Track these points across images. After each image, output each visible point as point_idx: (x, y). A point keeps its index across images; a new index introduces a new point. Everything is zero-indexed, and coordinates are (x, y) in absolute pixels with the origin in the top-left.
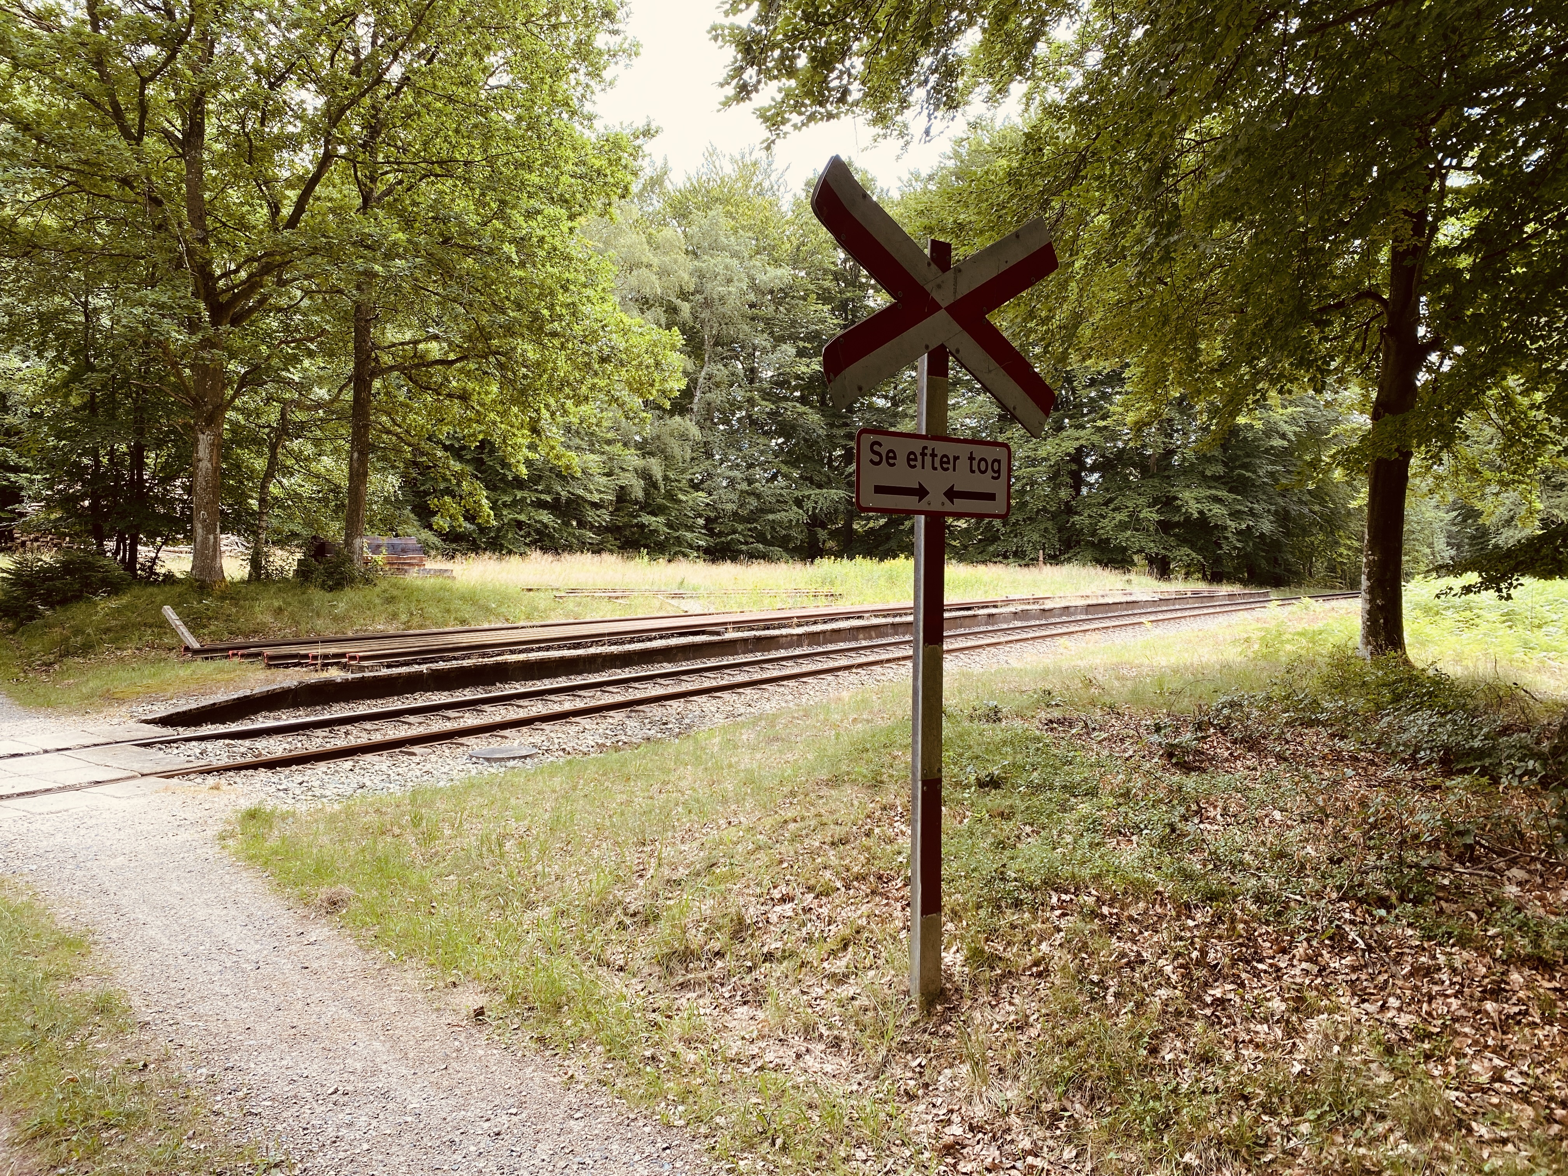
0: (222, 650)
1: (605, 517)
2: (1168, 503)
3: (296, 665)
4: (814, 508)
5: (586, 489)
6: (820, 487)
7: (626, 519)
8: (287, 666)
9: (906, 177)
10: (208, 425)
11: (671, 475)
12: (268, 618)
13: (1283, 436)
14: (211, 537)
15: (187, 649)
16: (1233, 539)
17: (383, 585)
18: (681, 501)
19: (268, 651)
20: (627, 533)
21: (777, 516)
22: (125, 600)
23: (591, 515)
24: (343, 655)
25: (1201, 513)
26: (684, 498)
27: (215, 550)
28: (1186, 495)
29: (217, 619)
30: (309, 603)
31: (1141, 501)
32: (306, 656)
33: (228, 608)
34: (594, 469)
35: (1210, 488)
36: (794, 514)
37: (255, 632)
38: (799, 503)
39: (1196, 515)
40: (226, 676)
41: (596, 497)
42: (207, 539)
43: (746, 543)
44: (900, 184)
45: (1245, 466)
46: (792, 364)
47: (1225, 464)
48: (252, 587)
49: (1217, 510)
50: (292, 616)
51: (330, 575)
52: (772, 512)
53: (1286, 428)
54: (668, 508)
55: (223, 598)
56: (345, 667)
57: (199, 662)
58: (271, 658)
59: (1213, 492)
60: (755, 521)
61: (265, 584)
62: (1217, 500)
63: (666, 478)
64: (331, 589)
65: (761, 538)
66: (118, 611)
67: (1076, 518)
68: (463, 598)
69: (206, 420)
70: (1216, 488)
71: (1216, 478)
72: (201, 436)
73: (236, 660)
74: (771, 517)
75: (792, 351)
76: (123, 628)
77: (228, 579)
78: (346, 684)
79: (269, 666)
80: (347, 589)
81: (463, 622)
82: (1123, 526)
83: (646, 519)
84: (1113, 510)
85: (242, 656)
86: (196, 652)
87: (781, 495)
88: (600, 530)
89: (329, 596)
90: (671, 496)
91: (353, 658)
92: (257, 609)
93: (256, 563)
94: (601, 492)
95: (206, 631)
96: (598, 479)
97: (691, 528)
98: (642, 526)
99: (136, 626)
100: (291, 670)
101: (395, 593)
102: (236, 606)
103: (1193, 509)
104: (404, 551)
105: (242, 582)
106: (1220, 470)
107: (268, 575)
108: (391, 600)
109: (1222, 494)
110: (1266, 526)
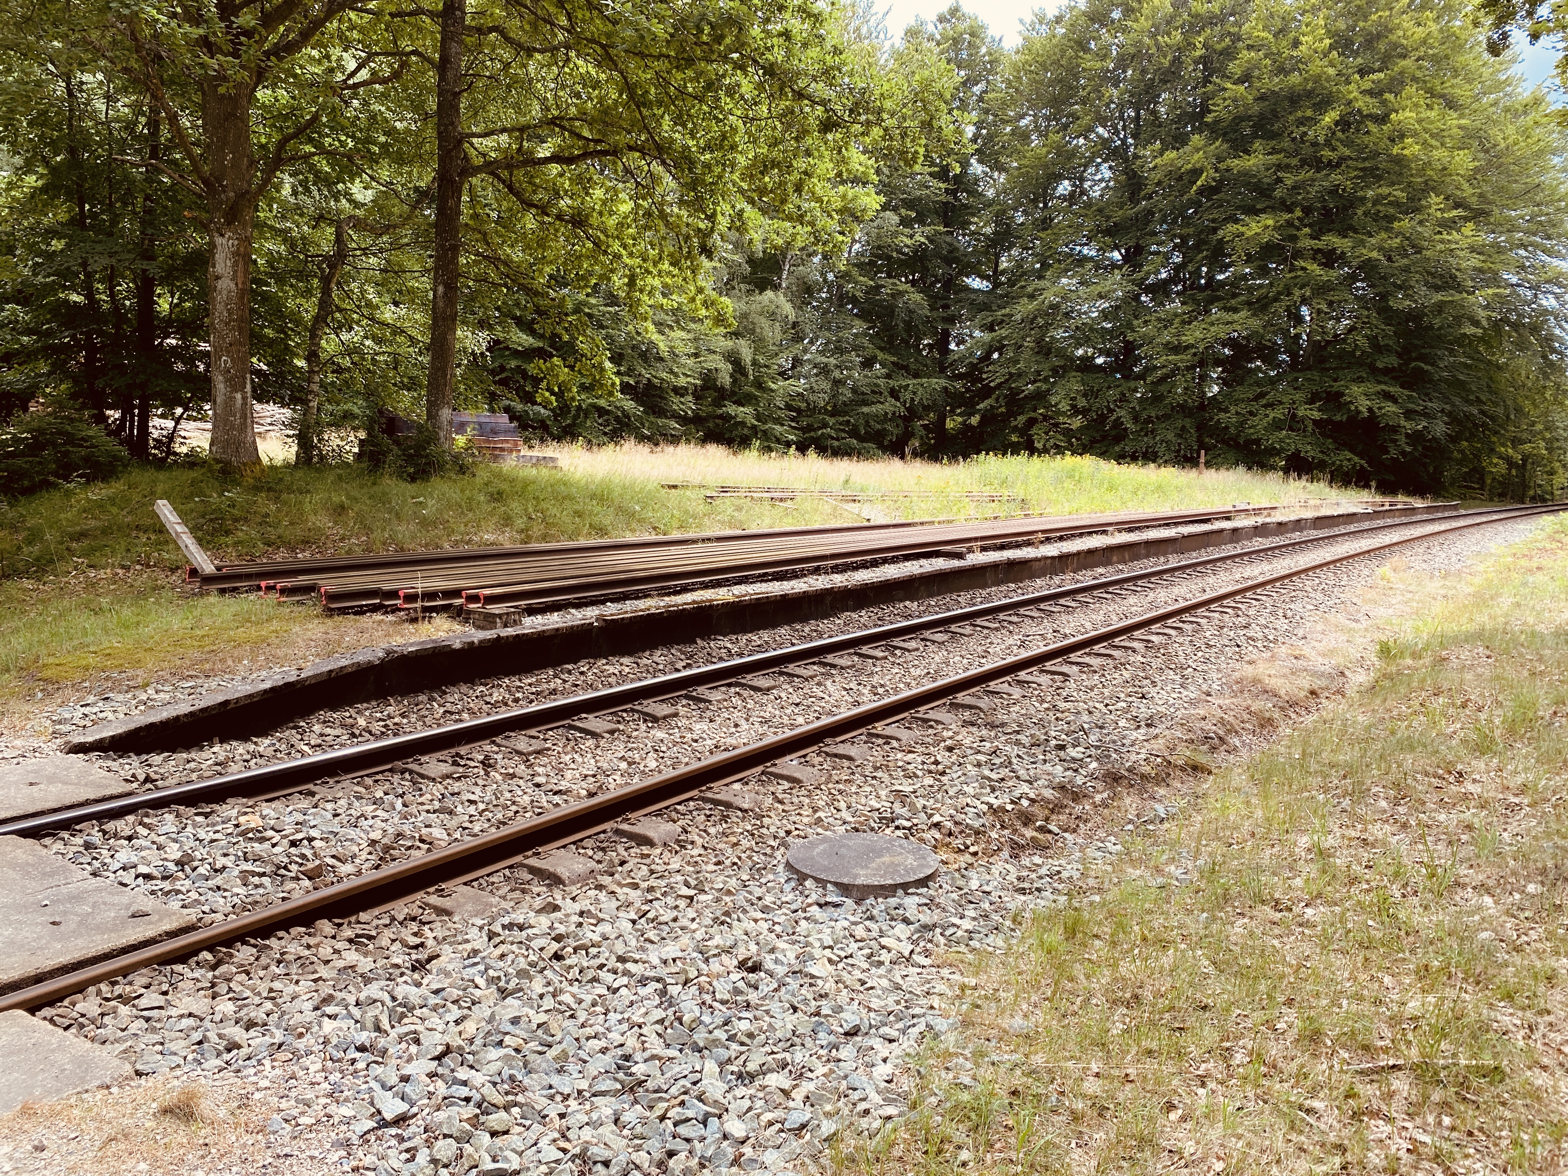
0: (249, 576)
1: (687, 405)
2: (1334, 399)
3: (374, 609)
4: (912, 400)
5: (671, 372)
6: (916, 376)
7: (710, 409)
8: (360, 612)
9: (1029, 18)
10: (229, 223)
11: (761, 360)
12: (323, 521)
13: (1476, 323)
14: (239, 396)
15: (194, 572)
16: (1402, 440)
17: (482, 475)
18: (772, 391)
19: (329, 583)
20: (711, 425)
21: (873, 409)
22: (116, 487)
23: (677, 404)
24: (456, 593)
25: (1370, 410)
26: (773, 386)
27: (244, 416)
28: (1356, 390)
29: (246, 520)
30: (384, 499)
31: (1299, 396)
32: (394, 594)
33: (265, 505)
34: (681, 349)
35: (1379, 382)
36: (889, 406)
37: (306, 542)
38: (894, 393)
39: (1366, 414)
40: (253, 632)
41: (682, 381)
42: (232, 399)
43: (837, 439)
44: (1022, 28)
45: (1423, 358)
46: (895, 234)
47: (1400, 356)
48: (299, 474)
49: (1391, 408)
50: (360, 519)
51: (410, 459)
52: (866, 403)
53: (1482, 314)
54: (756, 398)
55: (256, 489)
56: (459, 614)
57: (213, 599)
58: (333, 597)
59: (1383, 387)
60: (846, 413)
61: (318, 470)
62: (1388, 396)
63: (754, 363)
64: (413, 479)
65: (854, 433)
66: (100, 505)
67: (1222, 415)
68: (593, 497)
69: (226, 215)
70: (1385, 383)
71: (1386, 371)
72: (219, 240)
73: (273, 596)
74: (865, 410)
75: (896, 219)
76: (105, 531)
77: (265, 460)
78: (471, 651)
79: (330, 613)
80: (435, 481)
81: (602, 531)
82: (1277, 425)
83: (732, 409)
84: (1265, 406)
85: (283, 591)
86: (208, 580)
87: (878, 386)
88: (684, 420)
89: (411, 488)
90: (759, 384)
91: (474, 599)
92: (307, 507)
93: (304, 441)
94: (688, 376)
95: (229, 540)
96: (683, 360)
97: (779, 421)
98: (727, 418)
99: (125, 530)
100: (368, 620)
101: (505, 486)
102: (277, 500)
103: (1363, 405)
104: (495, 432)
105: (287, 465)
106: (1393, 361)
107: (322, 457)
108: (498, 497)
109: (1395, 390)
110: (1440, 429)
